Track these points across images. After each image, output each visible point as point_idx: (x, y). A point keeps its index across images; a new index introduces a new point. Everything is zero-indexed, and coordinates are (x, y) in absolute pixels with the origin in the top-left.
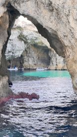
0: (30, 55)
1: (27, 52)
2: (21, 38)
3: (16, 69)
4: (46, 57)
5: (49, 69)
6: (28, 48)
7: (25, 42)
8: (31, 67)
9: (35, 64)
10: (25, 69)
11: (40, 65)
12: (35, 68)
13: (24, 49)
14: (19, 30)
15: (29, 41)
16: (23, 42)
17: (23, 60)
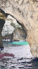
0: (16, 33)
1: (15, 32)
2: (12, 24)
3: (9, 40)
4: (24, 34)
5: (26, 41)
6: (15, 30)
7: (14, 27)
8: (17, 40)
9: (19, 38)
10: (14, 40)
11: (21, 38)
12: (19, 40)
13: (13, 30)
14: (11, 21)
15: (16, 26)
16: (13, 27)
17: (13, 36)
